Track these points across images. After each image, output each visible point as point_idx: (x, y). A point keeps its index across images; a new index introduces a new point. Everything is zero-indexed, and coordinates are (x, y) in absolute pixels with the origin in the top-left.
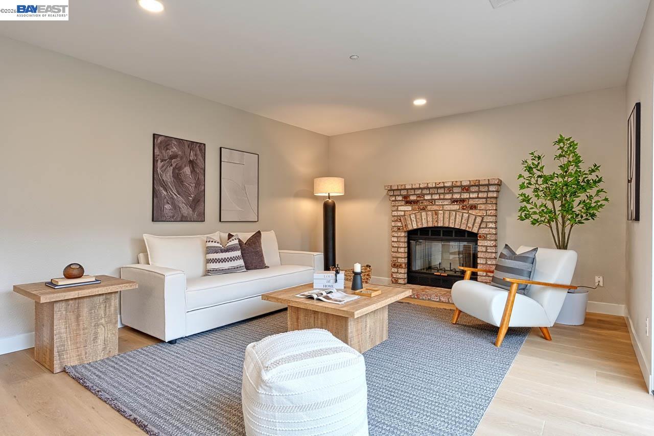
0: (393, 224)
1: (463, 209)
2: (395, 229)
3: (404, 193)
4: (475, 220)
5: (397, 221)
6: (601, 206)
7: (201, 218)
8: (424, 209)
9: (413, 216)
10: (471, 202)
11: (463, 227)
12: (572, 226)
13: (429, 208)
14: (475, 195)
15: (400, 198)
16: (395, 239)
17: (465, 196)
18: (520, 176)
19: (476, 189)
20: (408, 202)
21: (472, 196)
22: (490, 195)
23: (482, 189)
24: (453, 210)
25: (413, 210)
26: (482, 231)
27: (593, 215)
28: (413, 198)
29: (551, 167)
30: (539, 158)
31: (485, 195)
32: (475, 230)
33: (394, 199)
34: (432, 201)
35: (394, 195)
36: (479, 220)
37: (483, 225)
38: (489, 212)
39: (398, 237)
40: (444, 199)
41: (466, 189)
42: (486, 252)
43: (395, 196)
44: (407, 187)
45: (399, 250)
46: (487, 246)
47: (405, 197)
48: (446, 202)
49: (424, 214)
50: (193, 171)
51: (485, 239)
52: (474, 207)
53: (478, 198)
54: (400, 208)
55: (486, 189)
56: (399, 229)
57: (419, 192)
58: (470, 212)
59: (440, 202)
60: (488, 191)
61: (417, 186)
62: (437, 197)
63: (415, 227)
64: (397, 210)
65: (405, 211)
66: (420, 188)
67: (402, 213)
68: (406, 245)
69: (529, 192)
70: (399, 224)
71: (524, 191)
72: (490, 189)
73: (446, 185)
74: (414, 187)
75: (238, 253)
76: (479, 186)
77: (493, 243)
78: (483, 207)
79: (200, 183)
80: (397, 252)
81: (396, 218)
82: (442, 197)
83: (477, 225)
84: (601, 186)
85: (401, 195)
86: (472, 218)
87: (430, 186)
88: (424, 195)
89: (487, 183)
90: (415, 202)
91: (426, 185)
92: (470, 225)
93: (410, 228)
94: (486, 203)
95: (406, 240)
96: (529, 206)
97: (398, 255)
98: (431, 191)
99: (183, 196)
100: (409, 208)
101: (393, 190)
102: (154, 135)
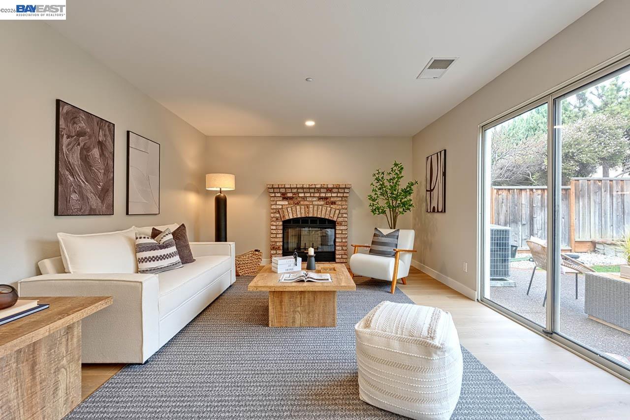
0: (272, 215)
1: (327, 204)
2: (274, 219)
3: (283, 191)
4: (335, 212)
5: (275, 213)
7: (110, 211)
8: (298, 204)
9: (289, 209)
10: (332, 199)
11: (327, 217)
13: (302, 203)
14: (335, 195)
15: (279, 195)
16: (274, 228)
17: (329, 195)
19: (337, 190)
20: (285, 198)
21: (333, 195)
22: (345, 195)
23: (340, 191)
24: (320, 205)
25: (289, 204)
26: (340, 220)
28: (289, 195)
30: (383, 173)
31: (342, 195)
32: (335, 219)
33: (273, 195)
34: (304, 198)
35: (274, 192)
36: (337, 212)
37: (340, 216)
38: (343, 207)
39: (276, 225)
40: (314, 197)
41: (329, 190)
42: (342, 233)
43: (275, 193)
44: (286, 186)
45: (278, 236)
46: (342, 230)
47: (283, 194)
48: (315, 199)
49: (298, 207)
50: (102, 154)
51: (341, 225)
52: (334, 203)
53: (337, 197)
54: (278, 203)
55: (343, 191)
56: (277, 219)
57: (295, 191)
58: (331, 206)
59: (310, 199)
60: (345, 192)
61: (295, 186)
62: (308, 195)
63: (291, 217)
64: (276, 204)
65: (282, 205)
66: (296, 188)
67: (280, 207)
68: (282, 232)
70: (278, 215)
72: (346, 191)
73: (317, 186)
74: (292, 186)
75: (173, 249)
76: (338, 188)
77: (346, 228)
78: (340, 203)
79: (109, 170)
80: (276, 237)
81: (275, 211)
82: (312, 195)
83: (336, 215)
85: (280, 192)
86: (333, 210)
87: (305, 186)
88: (298, 193)
89: (344, 186)
90: (291, 198)
91: (302, 186)
92: (332, 216)
93: (287, 218)
94: (342, 200)
95: (281, 227)
97: (276, 240)
98: (305, 190)
99: (94, 182)
100: (286, 203)
101: (274, 188)
102: (58, 102)
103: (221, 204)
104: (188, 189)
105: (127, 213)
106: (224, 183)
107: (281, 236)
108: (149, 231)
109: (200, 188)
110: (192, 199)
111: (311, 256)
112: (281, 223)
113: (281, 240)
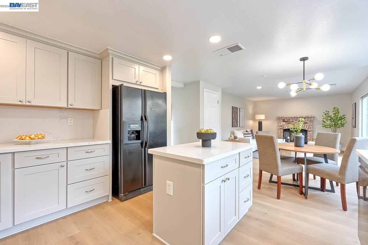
0: (279, 127)
2: (280, 129)
3: (283, 119)
6: (345, 123)
8: (289, 123)
9: (286, 125)
12: (337, 129)
13: (291, 123)
14: (307, 120)
15: (281, 120)
16: (280, 132)
18: (323, 116)
19: (307, 118)
22: (311, 120)
23: (309, 118)
26: (309, 130)
27: (343, 126)
28: (286, 120)
29: (331, 114)
30: (328, 112)
31: (310, 120)
32: (307, 129)
33: (279, 120)
34: (292, 121)
36: (308, 127)
37: (309, 128)
38: (311, 125)
39: (281, 131)
40: (297, 121)
41: (304, 118)
44: (285, 117)
45: (281, 135)
46: (310, 134)
47: (283, 120)
48: (297, 122)
49: (290, 125)
50: (237, 114)
51: (310, 132)
52: (306, 123)
54: (281, 123)
59: (295, 122)
61: (288, 117)
62: (294, 120)
63: (287, 128)
64: (280, 123)
65: (283, 124)
66: (289, 118)
68: (283, 133)
69: (324, 120)
70: (281, 127)
71: (323, 120)
73: (298, 117)
75: (251, 135)
76: (308, 118)
77: (312, 133)
78: (309, 123)
79: (237, 117)
80: (280, 135)
82: (296, 120)
83: (307, 128)
84: (345, 119)
86: (306, 126)
88: (290, 119)
89: (311, 117)
90: (287, 121)
92: (305, 128)
93: (285, 129)
94: (310, 122)
95: (283, 132)
96: (325, 123)
97: (280, 136)
98: (292, 118)
99: (236, 121)
100: (285, 123)
101: (279, 118)
102: (232, 107)
103: (260, 124)
104: (250, 119)
105: (240, 127)
106: (262, 117)
107: (282, 135)
108: (245, 131)
109: (254, 119)
110: (251, 122)
111: (288, 139)
112: (282, 130)
113: (283, 136)
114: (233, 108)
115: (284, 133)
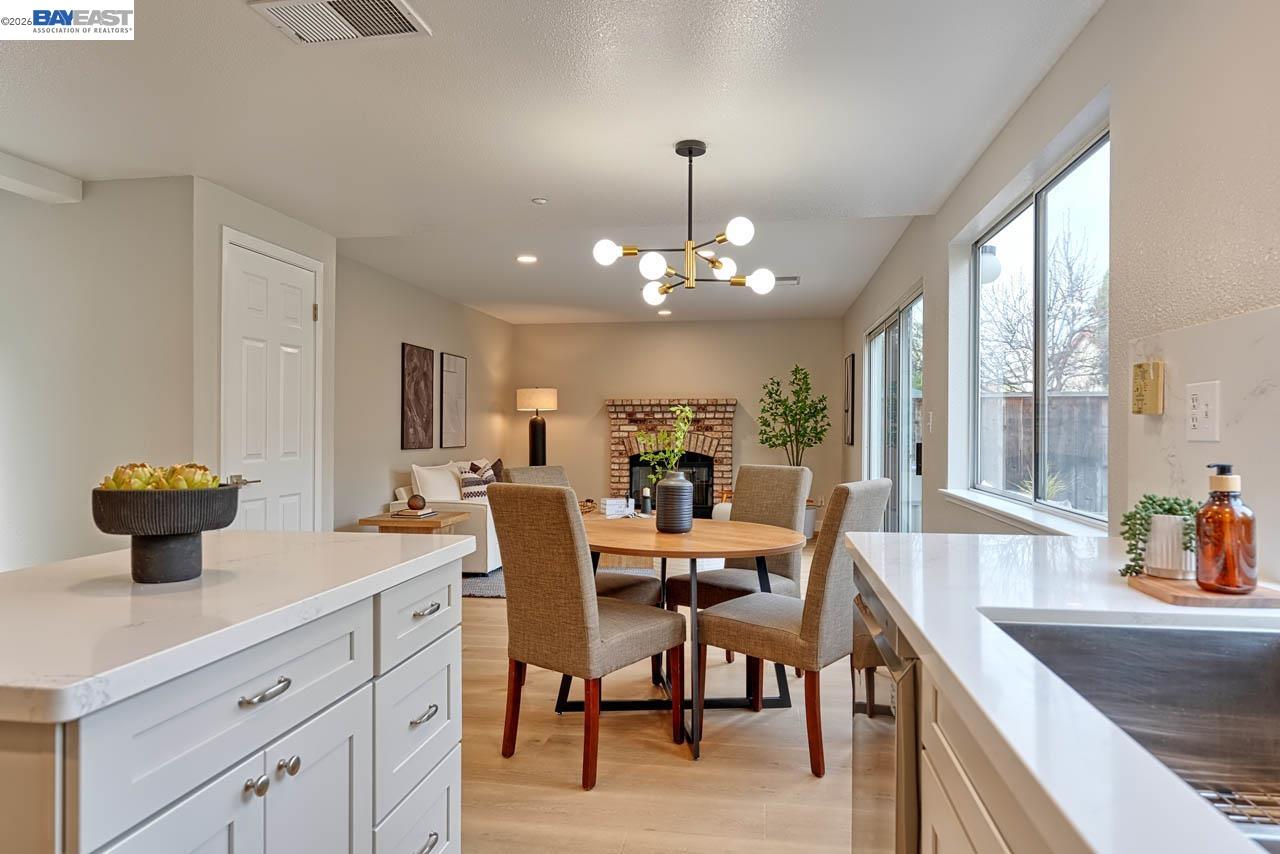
0: (613, 448)
1: (698, 430)
2: (616, 454)
3: (629, 409)
4: (711, 443)
5: (618, 444)
6: (825, 430)
8: (653, 430)
9: (639, 438)
10: (707, 423)
11: (698, 451)
12: (803, 449)
13: (659, 427)
14: (711, 415)
15: (623, 416)
16: (616, 467)
17: (701, 415)
18: (762, 400)
19: (713, 408)
20: (633, 421)
21: (708, 416)
22: (727, 415)
23: (719, 409)
25: (639, 430)
26: (719, 455)
27: (820, 439)
28: (640, 416)
29: (787, 393)
30: (778, 384)
31: (721, 416)
32: (711, 454)
33: (615, 416)
34: (662, 421)
35: (615, 412)
36: (715, 442)
37: (720, 448)
38: (725, 434)
39: (619, 464)
41: (701, 408)
42: (722, 477)
43: (617, 413)
44: (635, 403)
45: (622, 480)
46: (723, 472)
47: (630, 415)
49: (653, 435)
50: (426, 385)
51: (721, 463)
52: (709, 428)
53: (714, 418)
54: (622, 428)
55: (723, 409)
56: (621, 454)
57: (648, 409)
58: (706, 433)
60: (726, 412)
61: (647, 402)
62: (669, 415)
64: (619, 431)
65: (628, 432)
66: (650, 405)
67: (626, 434)
68: (628, 474)
69: (767, 416)
70: (622, 448)
71: (764, 415)
72: (728, 409)
73: (682, 402)
74: (643, 403)
76: (716, 405)
77: (728, 468)
78: (719, 428)
79: (430, 401)
80: (619, 482)
81: (617, 440)
83: (713, 448)
84: (825, 412)
85: (624, 412)
86: (708, 440)
87: (663, 403)
88: (653, 413)
89: (725, 402)
90: (642, 421)
91: (658, 402)
92: (706, 448)
93: (636, 452)
94: (722, 424)
95: (627, 467)
96: (768, 429)
97: (620, 486)
98: (663, 409)
99: (421, 418)
100: (635, 428)
101: (615, 406)
102: (403, 345)
103: (537, 431)
104: (492, 410)
105: (441, 446)
106: (543, 401)
107: (626, 480)
108: (467, 466)
109: (510, 409)
110: (498, 424)
111: (646, 498)
112: (627, 460)
113: (627, 486)
114: (407, 349)
115: (631, 470)
